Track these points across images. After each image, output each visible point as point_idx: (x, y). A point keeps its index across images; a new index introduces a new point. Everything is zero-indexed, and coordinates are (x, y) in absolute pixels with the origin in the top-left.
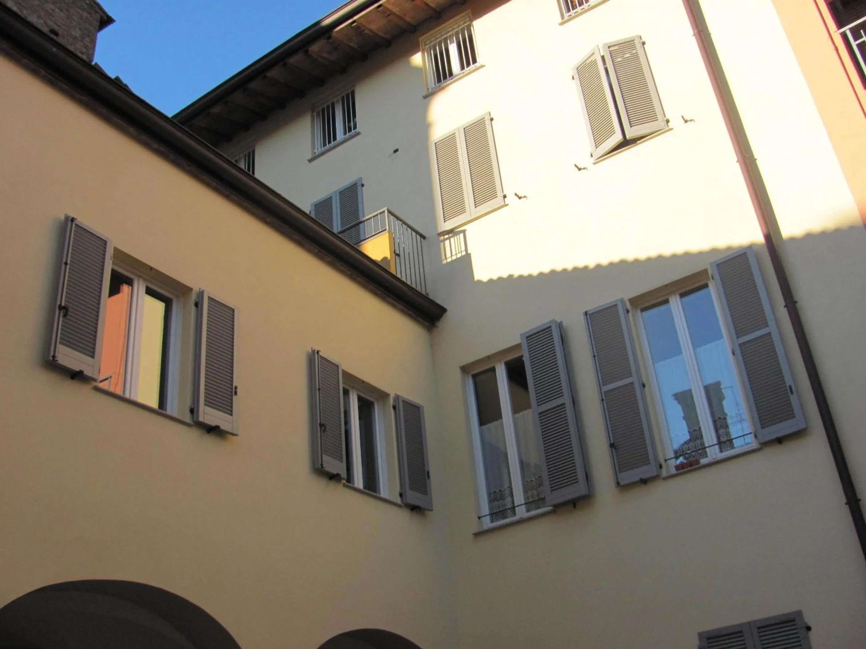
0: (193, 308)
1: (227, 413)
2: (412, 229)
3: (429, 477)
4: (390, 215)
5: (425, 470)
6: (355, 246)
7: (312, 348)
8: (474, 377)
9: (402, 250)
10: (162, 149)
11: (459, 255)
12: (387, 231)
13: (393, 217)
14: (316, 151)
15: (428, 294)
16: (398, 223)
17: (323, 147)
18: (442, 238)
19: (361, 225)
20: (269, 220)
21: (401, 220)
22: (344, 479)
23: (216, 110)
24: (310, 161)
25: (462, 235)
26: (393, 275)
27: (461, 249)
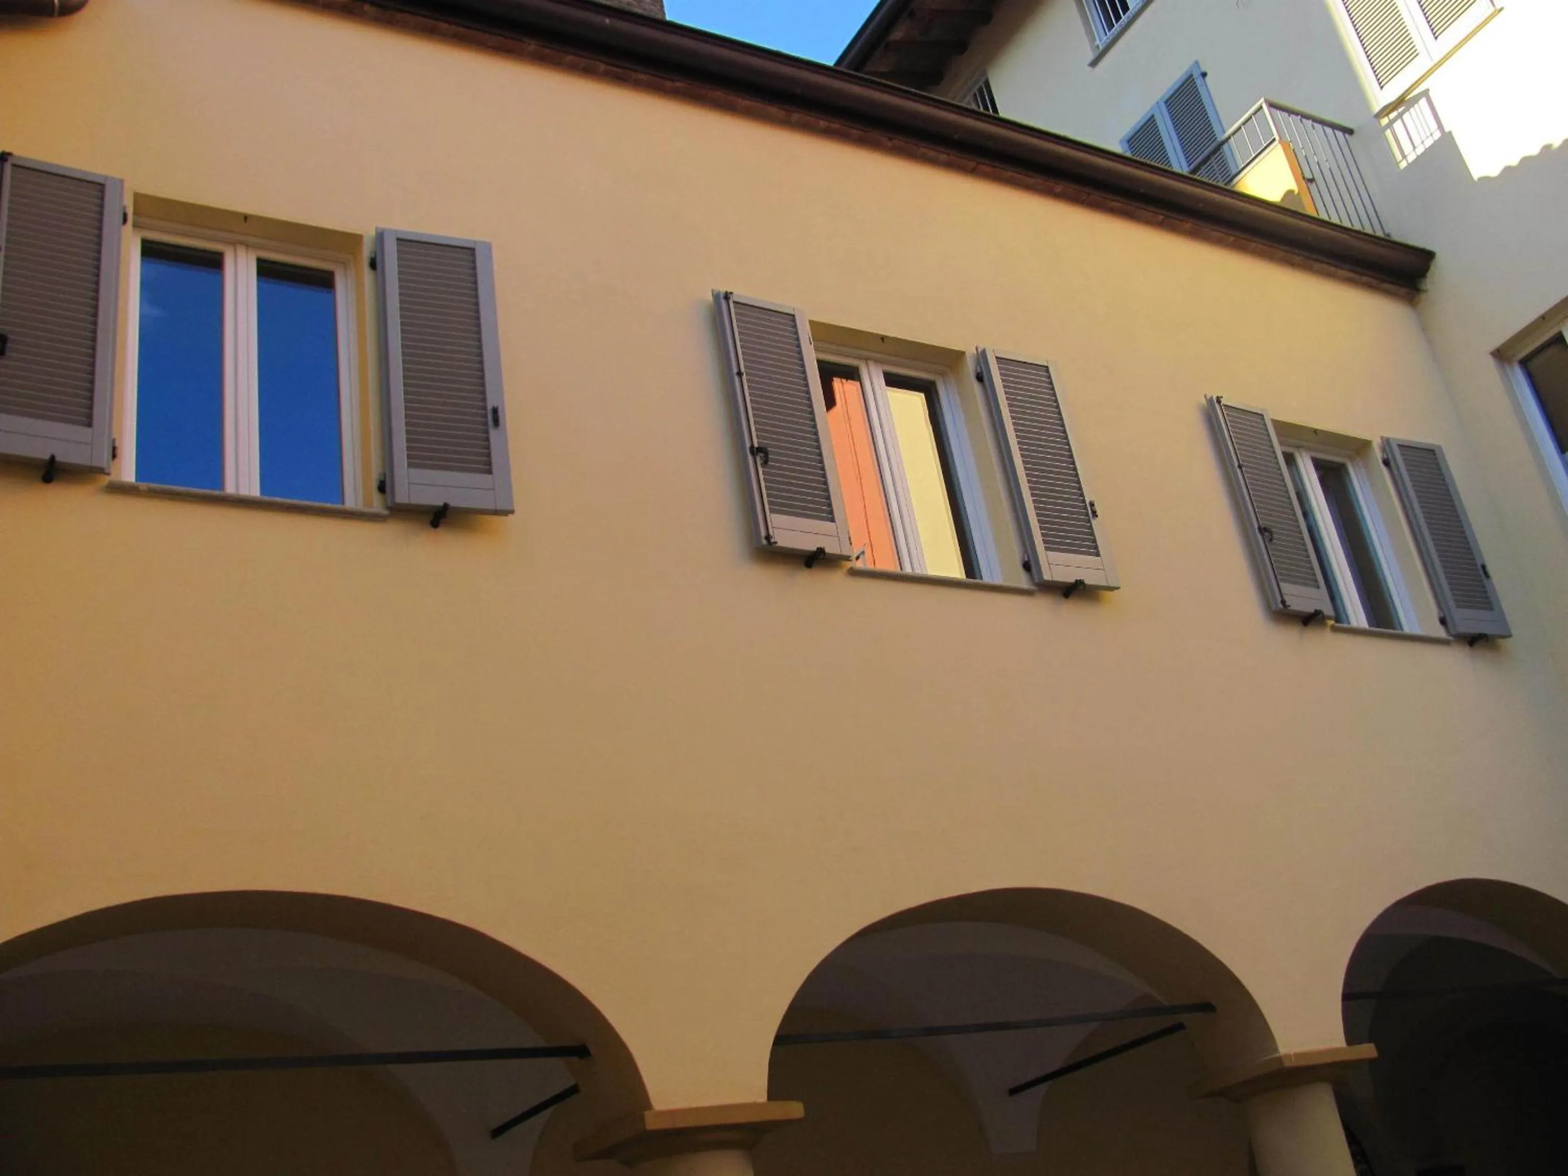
0: (976, 386)
1: (1090, 554)
2: (1323, 123)
3: (1487, 575)
4: (1272, 109)
5: (1475, 565)
6: (1226, 187)
7: (1205, 396)
8: (1524, 363)
9: (1316, 169)
10: (835, 126)
11: (1429, 143)
12: (1276, 142)
13: (1281, 112)
14: (1098, 42)
15: (1388, 235)
16: (1292, 120)
17: (1109, 30)
18: (1385, 121)
19: (1225, 147)
20: (1058, 189)
21: (1297, 114)
22: (1330, 618)
23: (897, 34)
24: (1094, 64)
25: (1423, 102)
26: (1313, 218)
27: (1429, 129)
